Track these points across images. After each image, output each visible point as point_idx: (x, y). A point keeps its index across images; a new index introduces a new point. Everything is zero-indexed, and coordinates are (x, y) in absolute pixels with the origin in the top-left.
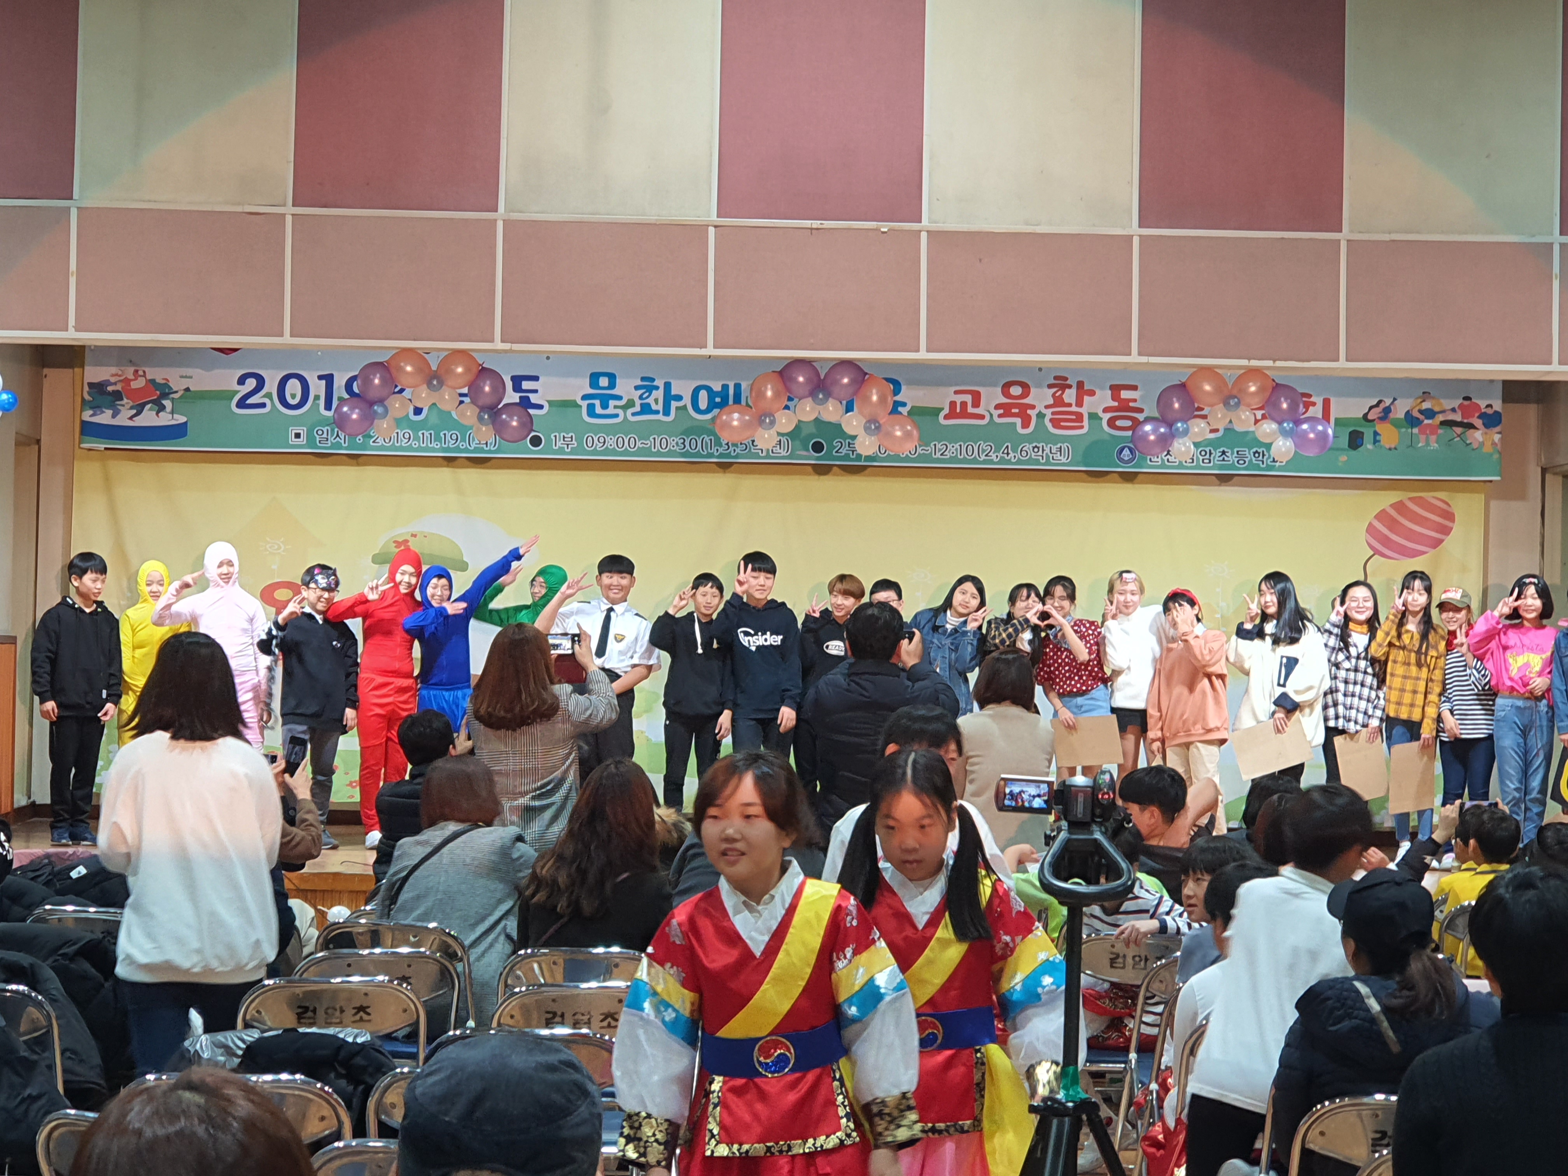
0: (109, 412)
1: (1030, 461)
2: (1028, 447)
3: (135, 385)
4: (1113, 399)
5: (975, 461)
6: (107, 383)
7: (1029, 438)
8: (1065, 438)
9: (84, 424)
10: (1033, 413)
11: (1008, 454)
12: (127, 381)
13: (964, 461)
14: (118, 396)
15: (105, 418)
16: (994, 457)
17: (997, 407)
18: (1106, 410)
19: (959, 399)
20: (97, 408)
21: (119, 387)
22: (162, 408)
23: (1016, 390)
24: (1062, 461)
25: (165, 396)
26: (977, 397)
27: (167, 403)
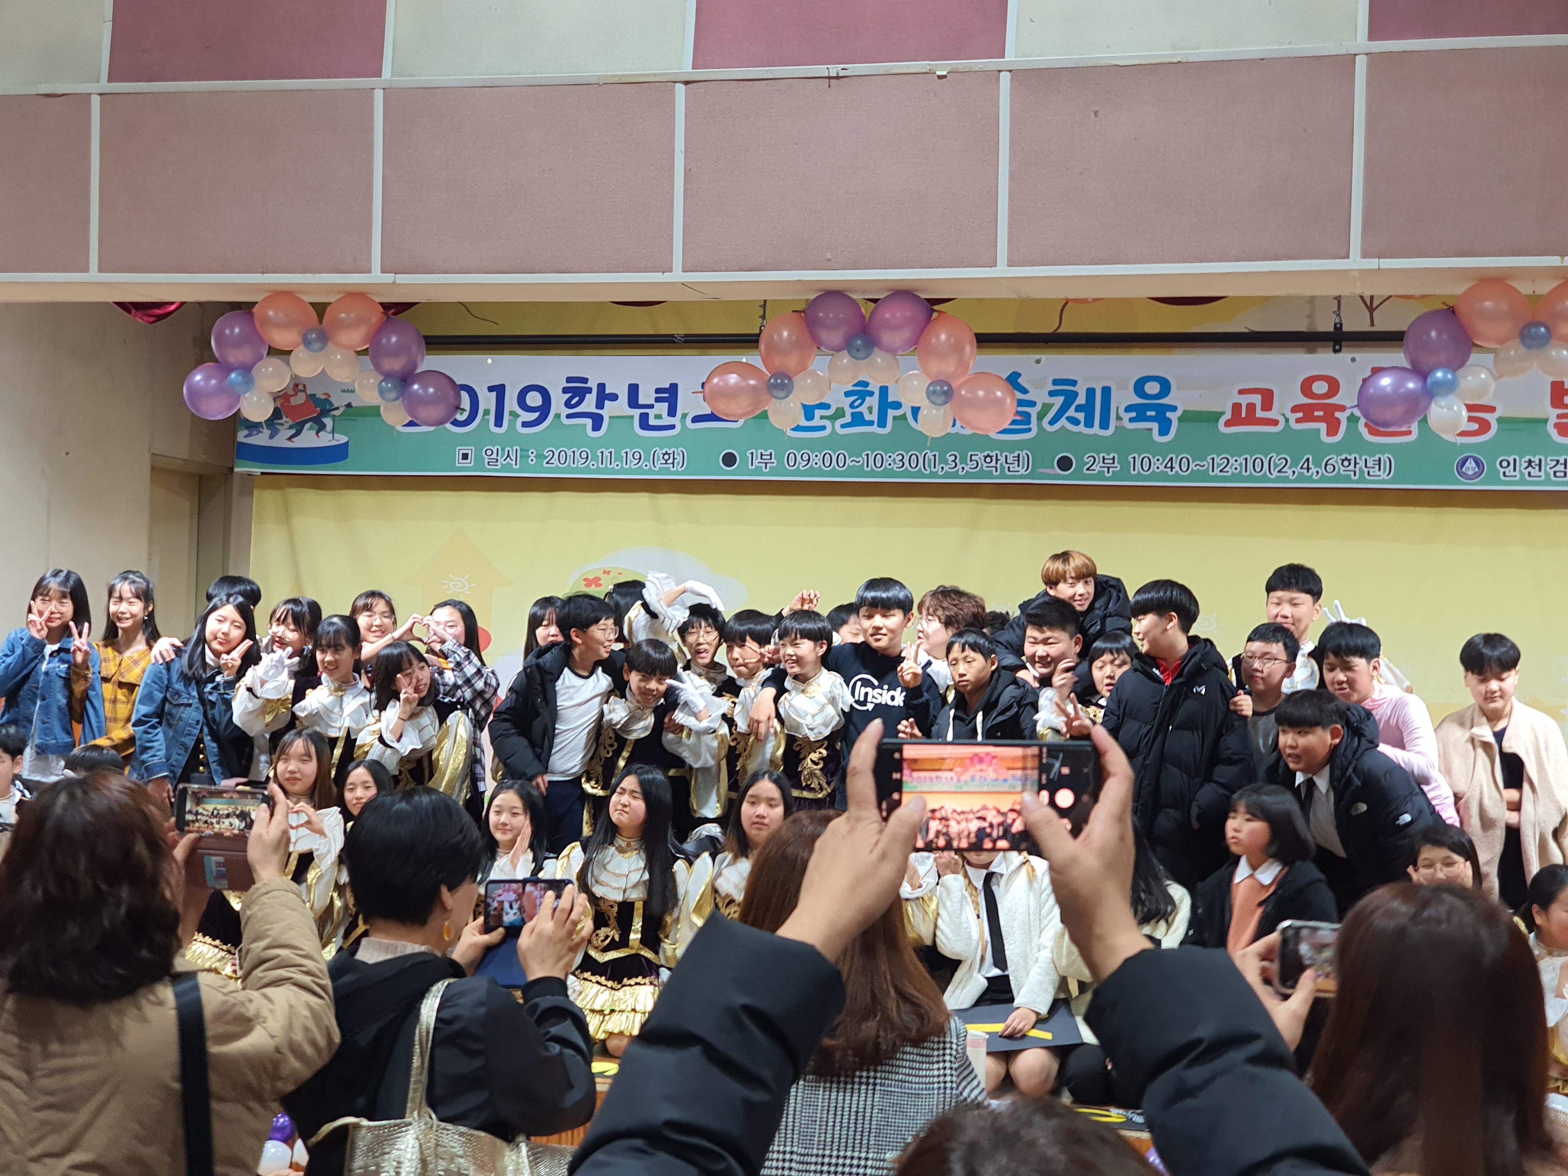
1: (1339, 478)
2: (1336, 460)
5: (1266, 478)
7: (1336, 449)
8: (1383, 448)
10: (1342, 416)
11: (1308, 469)
13: (1252, 478)
16: (1289, 473)
17: (1295, 409)
19: (1245, 400)
22: (322, 427)
23: (1320, 387)
24: (1381, 479)
25: (325, 413)
26: (1268, 397)
27: (328, 421)
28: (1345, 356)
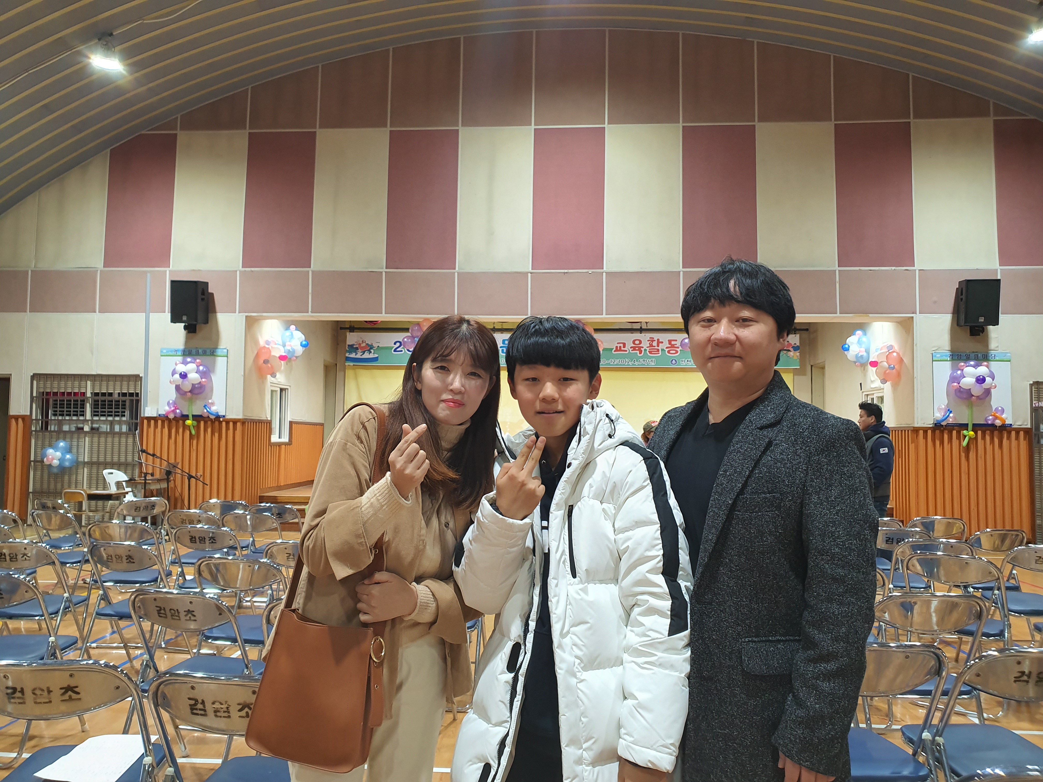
0: (354, 354)
1: (642, 365)
2: (641, 360)
3: (363, 345)
4: (669, 344)
5: (624, 365)
6: (354, 345)
7: (641, 357)
8: (653, 357)
9: (347, 357)
10: (643, 349)
11: (635, 362)
12: (360, 344)
13: (621, 365)
14: (357, 349)
15: (353, 355)
16: (630, 363)
17: (631, 348)
18: (667, 348)
19: (619, 345)
20: (350, 352)
21: (357, 346)
22: (371, 352)
23: (637, 342)
24: (653, 364)
25: (371, 348)
26: (624, 345)
27: (372, 351)
28: (643, 335)
